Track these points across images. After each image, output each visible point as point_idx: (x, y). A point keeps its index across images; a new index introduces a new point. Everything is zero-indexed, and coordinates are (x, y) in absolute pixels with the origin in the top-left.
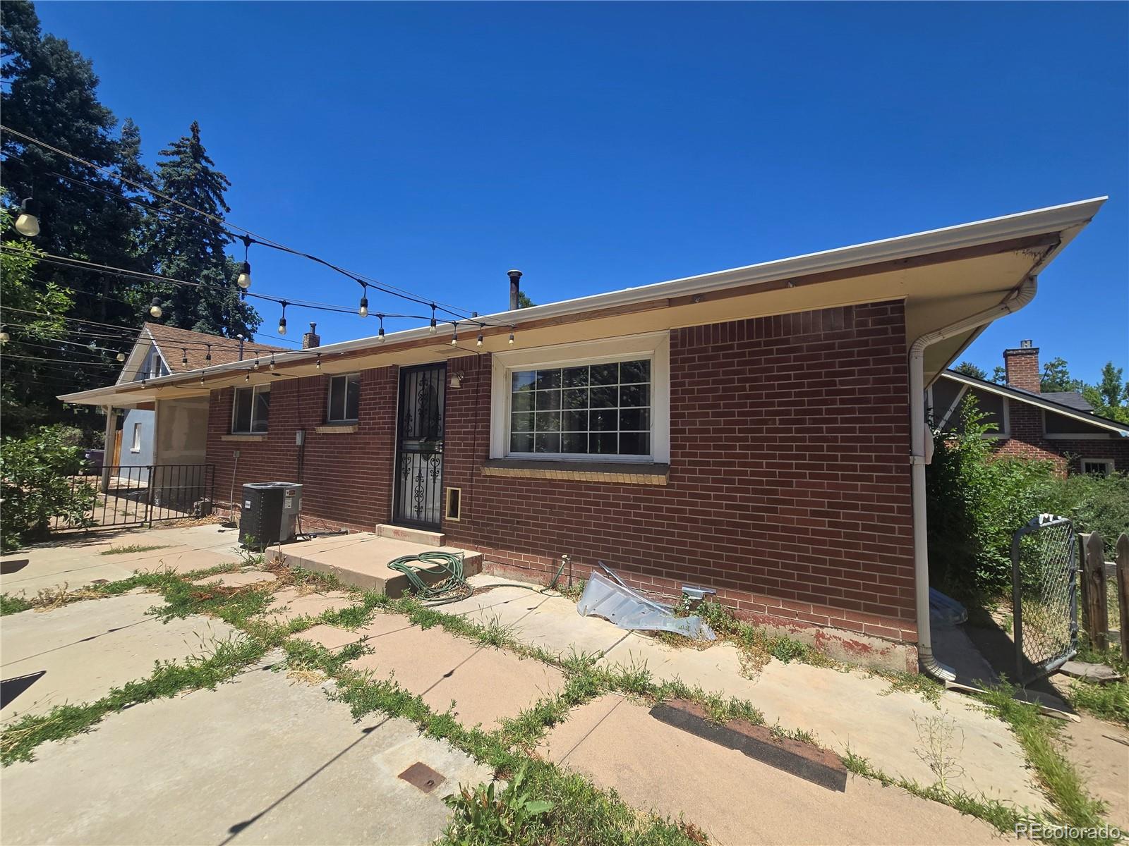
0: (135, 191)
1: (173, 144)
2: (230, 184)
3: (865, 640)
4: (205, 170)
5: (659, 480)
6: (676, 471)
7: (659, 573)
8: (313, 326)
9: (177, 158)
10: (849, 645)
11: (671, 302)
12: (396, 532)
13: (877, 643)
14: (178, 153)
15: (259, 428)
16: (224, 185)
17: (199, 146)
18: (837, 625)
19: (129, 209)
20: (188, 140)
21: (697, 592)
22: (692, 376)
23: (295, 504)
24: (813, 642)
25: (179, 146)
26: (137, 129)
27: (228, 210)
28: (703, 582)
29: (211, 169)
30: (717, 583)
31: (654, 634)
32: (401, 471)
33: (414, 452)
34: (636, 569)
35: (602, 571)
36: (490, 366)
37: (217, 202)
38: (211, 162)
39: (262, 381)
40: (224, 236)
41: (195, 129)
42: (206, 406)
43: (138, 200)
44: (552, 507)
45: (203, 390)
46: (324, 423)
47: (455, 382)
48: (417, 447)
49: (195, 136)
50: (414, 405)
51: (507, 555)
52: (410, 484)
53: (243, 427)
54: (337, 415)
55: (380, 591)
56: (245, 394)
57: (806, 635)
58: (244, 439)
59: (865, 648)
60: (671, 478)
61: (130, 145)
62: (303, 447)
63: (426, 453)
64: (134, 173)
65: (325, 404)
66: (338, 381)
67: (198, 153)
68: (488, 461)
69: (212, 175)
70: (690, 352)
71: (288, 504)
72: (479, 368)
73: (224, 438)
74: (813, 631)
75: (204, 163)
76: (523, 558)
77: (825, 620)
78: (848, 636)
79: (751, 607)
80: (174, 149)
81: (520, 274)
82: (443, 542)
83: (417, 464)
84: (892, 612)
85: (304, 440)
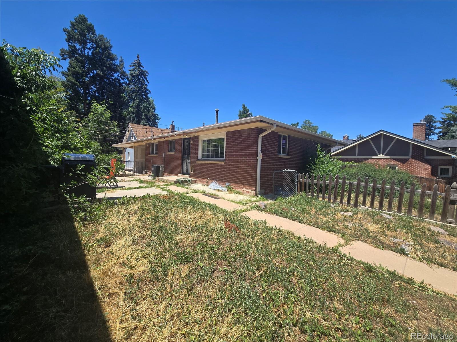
0: (124, 80)
1: (132, 63)
2: (149, 74)
3: (249, 191)
4: (141, 70)
5: (222, 163)
6: (226, 161)
7: (223, 181)
8: (173, 122)
9: (134, 67)
10: (247, 192)
11: (218, 128)
12: (182, 176)
13: (250, 191)
14: (134, 66)
15: (156, 153)
16: (147, 74)
17: (139, 62)
18: (246, 188)
19: (122, 86)
20: (136, 61)
21: (227, 184)
22: (229, 142)
23: (162, 169)
24: (242, 192)
25: (134, 63)
26: (123, 59)
27: (148, 83)
28: (229, 182)
29: (143, 70)
30: (231, 182)
31: (215, 190)
32: (183, 163)
33: (185, 158)
34: (220, 181)
35: (214, 181)
36: (198, 139)
37: (145, 80)
38: (143, 67)
39: (156, 142)
40: (148, 92)
41: (138, 57)
42: (145, 147)
43: (124, 83)
44: (208, 169)
45: (143, 144)
46: (169, 151)
47: (191, 142)
48: (186, 157)
49: (138, 59)
50: (186, 148)
51: (200, 179)
52: (185, 166)
53: (153, 153)
54: (171, 150)
55: (174, 182)
56: (153, 144)
57: (241, 191)
58: (153, 155)
59: (249, 192)
60: (225, 162)
61: (122, 65)
62: (165, 157)
63: (188, 158)
64: (123, 74)
65: (169, 147)
66: (171, 141)
67: (139, 65)
68: (198, 159)
69: (144, 71)
70: (229, 136)
71: (161, 169)
72: (196, 139)
73: (149, 155)
74: (242, 190)
75: (141, 68)
76: (203, 180)
77: (244, 188)
78: (247, 190)
79: (235, 186)
80: (133, 64)
81: (218, 110)
82: (190, 177)
83: (186, 161)
84: (252, 185)
85: (165, 155)
